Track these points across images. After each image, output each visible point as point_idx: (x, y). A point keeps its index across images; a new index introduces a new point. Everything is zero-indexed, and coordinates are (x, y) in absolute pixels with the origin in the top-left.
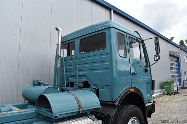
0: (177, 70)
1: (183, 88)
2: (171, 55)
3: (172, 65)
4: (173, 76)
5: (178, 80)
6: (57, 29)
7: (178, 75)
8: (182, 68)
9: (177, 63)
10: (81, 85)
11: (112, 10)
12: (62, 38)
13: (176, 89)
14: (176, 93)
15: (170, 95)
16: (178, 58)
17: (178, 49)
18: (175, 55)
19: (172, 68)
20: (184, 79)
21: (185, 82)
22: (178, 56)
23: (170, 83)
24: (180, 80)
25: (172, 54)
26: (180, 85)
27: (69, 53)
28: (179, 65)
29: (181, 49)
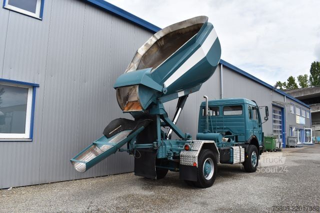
0: (280, 119)
1: (287, 146)
2: (273, 105)
3: (274, 113)
4: (275, 131)
5: (281, 136)
6: (205, 97)
7: (281, 130)
8: (287, 121)
9: (281, 115)
10: (224, 134)
11: (222, 65)
12: (209, 102)
13: (278, 145)
14: (279, 150)
15: (271, 151)
16: (282, 109)
17: (283, 97)
18: (279, 105)
19: (274, 121)
20: (289, 136)
21: (290, 139)
22: (282, 106)
23: (272, 138)
24: (283, 137)
25: (276, 104)
26: (283, 141)
27: (216, 114)
28: (283, 118)
29: (286, 97)
